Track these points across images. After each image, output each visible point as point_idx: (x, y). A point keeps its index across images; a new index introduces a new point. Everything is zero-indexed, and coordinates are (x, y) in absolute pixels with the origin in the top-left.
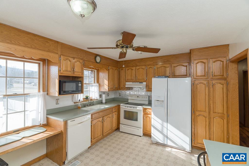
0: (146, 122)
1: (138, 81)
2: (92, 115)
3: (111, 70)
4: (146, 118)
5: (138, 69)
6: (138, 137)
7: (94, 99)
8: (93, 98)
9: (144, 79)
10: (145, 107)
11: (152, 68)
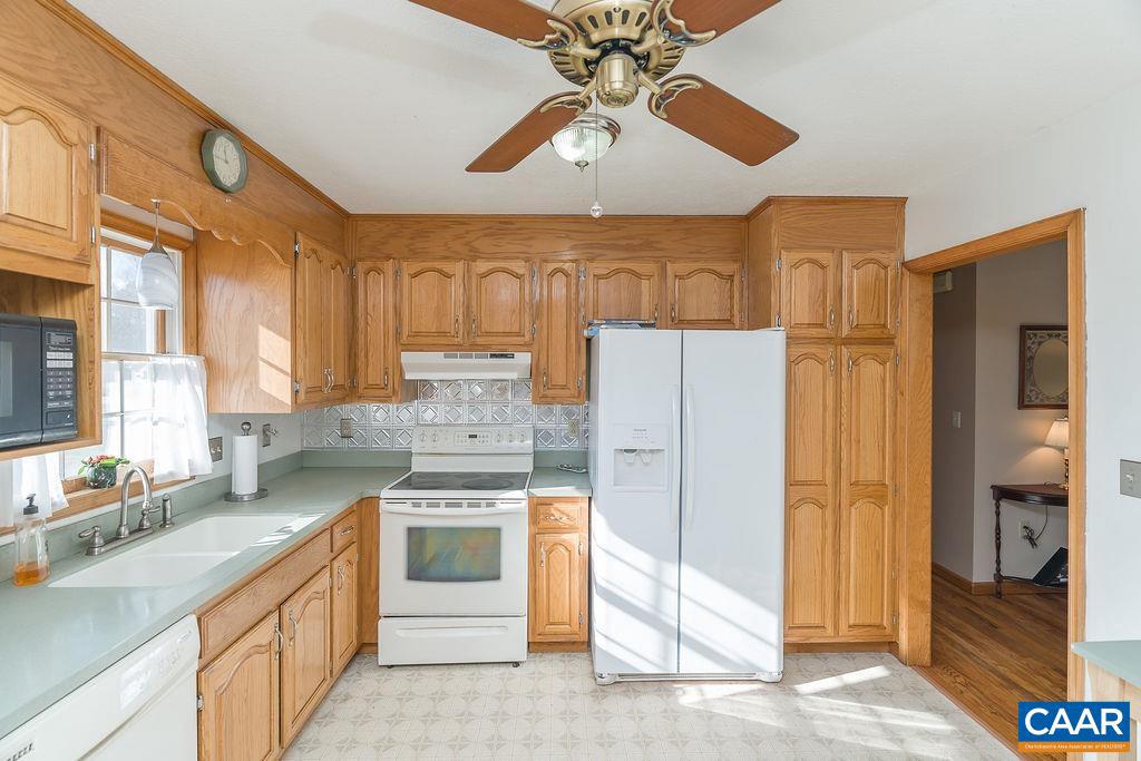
0: (548, 575)
1: (485, 347)
2: (199, 620)
3: (306, 265)
4: (549, 552)
5: (484, 276)
6: (503, 669)
7: (171, 474)
8: (161, 470)
9: (519, 334)
10: (541, 492)
11: (567, 275)
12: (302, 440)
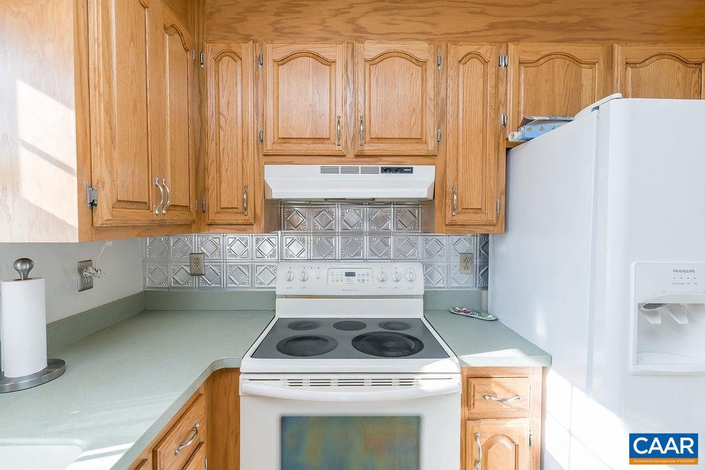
1: (375, 159)
4: (488, 447)
5: (374, 62)
9: (419, 140)
10: (477, 360)
11: (485, 62)
12: (144, 278)
